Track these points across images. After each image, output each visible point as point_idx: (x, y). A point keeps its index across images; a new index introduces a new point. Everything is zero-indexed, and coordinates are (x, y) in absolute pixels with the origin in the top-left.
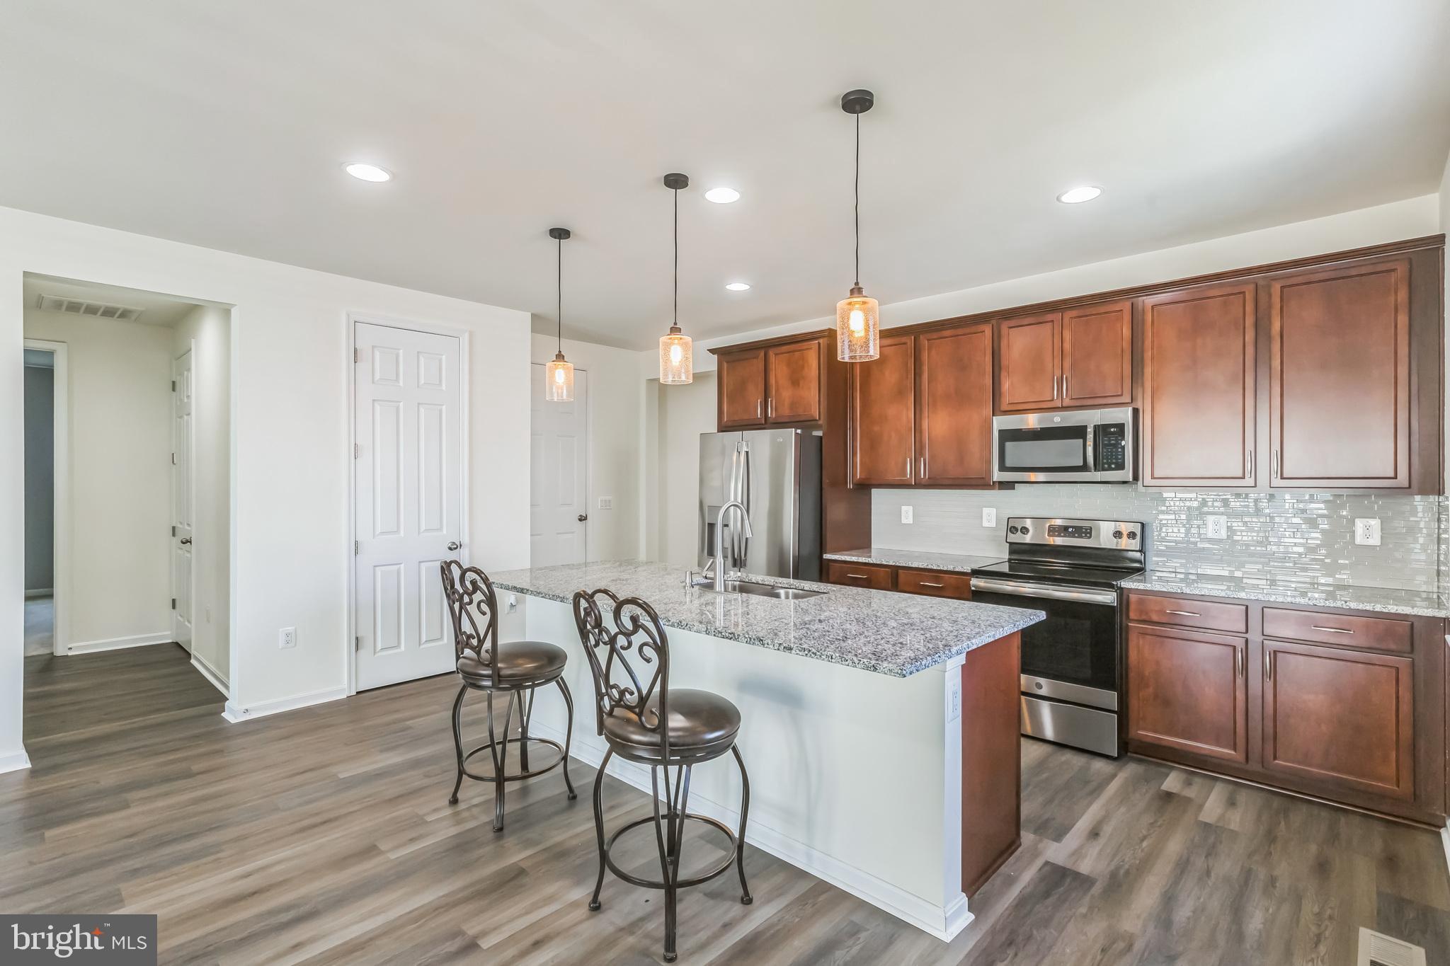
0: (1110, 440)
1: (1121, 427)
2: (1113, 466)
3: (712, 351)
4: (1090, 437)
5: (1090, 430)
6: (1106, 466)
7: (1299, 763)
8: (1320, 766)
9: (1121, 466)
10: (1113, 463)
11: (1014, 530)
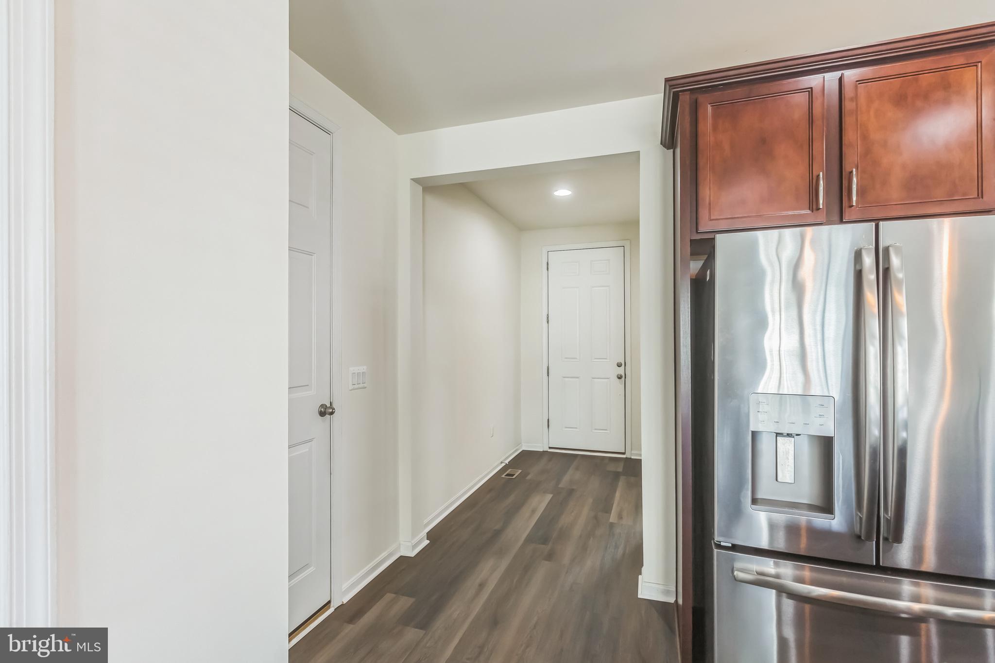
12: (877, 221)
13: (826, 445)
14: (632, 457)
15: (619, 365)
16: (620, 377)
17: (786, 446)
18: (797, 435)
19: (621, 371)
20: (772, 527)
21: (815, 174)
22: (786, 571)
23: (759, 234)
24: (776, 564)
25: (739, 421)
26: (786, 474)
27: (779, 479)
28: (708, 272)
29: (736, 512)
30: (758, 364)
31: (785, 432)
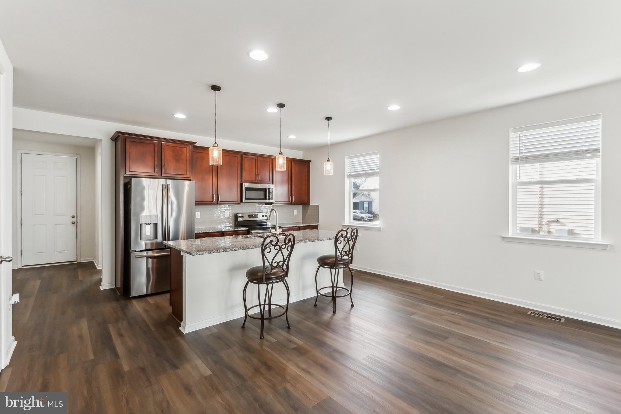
3: (119, 133)
4: (267, 191)
11: (240, 217)
12: (166, 179)
13: (156, 225)
14: (81, 262)
15: (73, 217)
16: (73, 223)
17: (148, 227)
18: (151, 224)
19: (74, 220)
20: (146, 244)
21: (156, 164)
22: (150, 253)
23: (143, 179)
24: (147, 253)
25: (138, 221)
26: (148, 234)
27: (147, 235)
28: (129, 185)
29: (137, 243)
30: (142, 208)
31: (148, 223)
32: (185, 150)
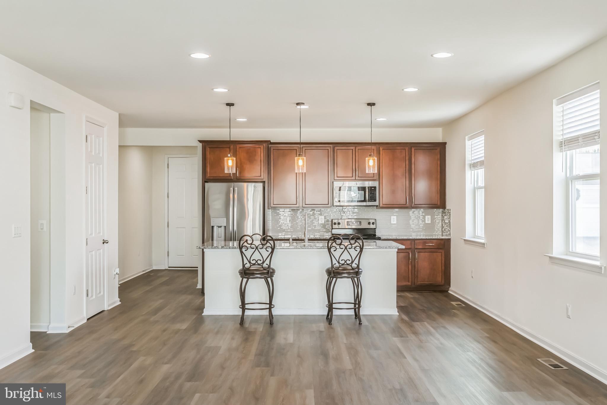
0: (372, 192)
1: (375, 187)
2: (373, 200)
3: (200, 141)
4: (367, 190)
5: (367, 188)
6: (371, 200)
7: (423, 282)
8: (427, 282)
9: (375, 201)
10: (373, 199)
11: (335, 224)
13: (225, 228)
27: (219, 237)
31: (218, 225)
32: (259, 149)
